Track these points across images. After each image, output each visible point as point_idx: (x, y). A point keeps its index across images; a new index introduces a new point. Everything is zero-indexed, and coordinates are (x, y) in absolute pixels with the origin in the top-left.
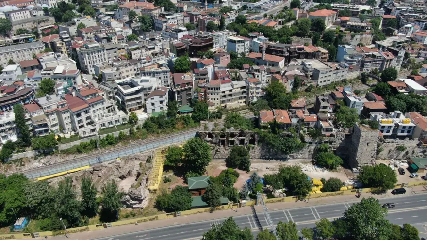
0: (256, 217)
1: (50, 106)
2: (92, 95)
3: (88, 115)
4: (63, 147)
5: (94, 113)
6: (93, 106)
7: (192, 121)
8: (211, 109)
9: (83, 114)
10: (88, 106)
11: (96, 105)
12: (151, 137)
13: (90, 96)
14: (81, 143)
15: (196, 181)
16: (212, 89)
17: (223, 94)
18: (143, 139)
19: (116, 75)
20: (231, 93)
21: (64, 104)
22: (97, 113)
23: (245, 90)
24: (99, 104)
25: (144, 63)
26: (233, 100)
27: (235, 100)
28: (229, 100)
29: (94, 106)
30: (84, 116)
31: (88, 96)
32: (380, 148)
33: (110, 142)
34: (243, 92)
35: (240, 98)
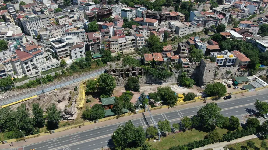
0: (145, 119)
1: (6, 59)
2: (34, 49)
3: (32, 63)
4: (18, 84)
5: (37, 61)
6: (35, 57)
7: (102, 63)
8: (114, 55)
9: (29, 62)
10: (32, 57)
11: (37, 56)
12: (76, 75)
13: (33, 50)
14: (29, 81)
15: (107, 100)
16: (113, 42)
17: (121, 45)
18: (71, 76)
19: (49, 36)
20: (125, 44)
21: (15, 57)
22: (39, 61)
23: (134, 41)
24: (40, 55)
25: (68, 27)
26: (127, 48)
27: (128, 48)
28: (124, 49)
29: (37, 57)
30: (30, 64)
31: (32, 50)
32: (217, 73)
33: (49, 79)
34: (133, 43)
35: (132, 47)
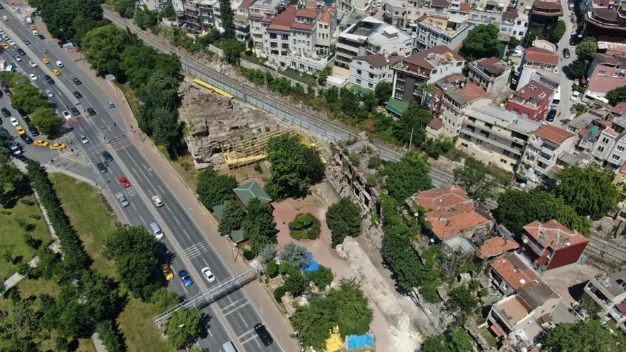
1: (258, 10)
2: (308, 19)
3: (285, 42)
4: (244, 63)
5: (295, 43)
6: (295, 33)
8: (431, 133)
9: (279, 37)
10: (289, 30)
11: (299, 33)
13: (305, 20)
14: (258, 70)
15: (249, 190)
16: (450, 99)
17: (470, 122)
20: (487, 129)
21: (270, 15)
22: (299, 45)
23: (521, 141)
24: (304, 34)
26: (487, 146)
27: (493, 148)
28: (479, 142)
29: (297, 34)
30: (279, 40)
31: (302, 18)
33: (283, 88)
34: (514, 145)
35: (506, 153)
